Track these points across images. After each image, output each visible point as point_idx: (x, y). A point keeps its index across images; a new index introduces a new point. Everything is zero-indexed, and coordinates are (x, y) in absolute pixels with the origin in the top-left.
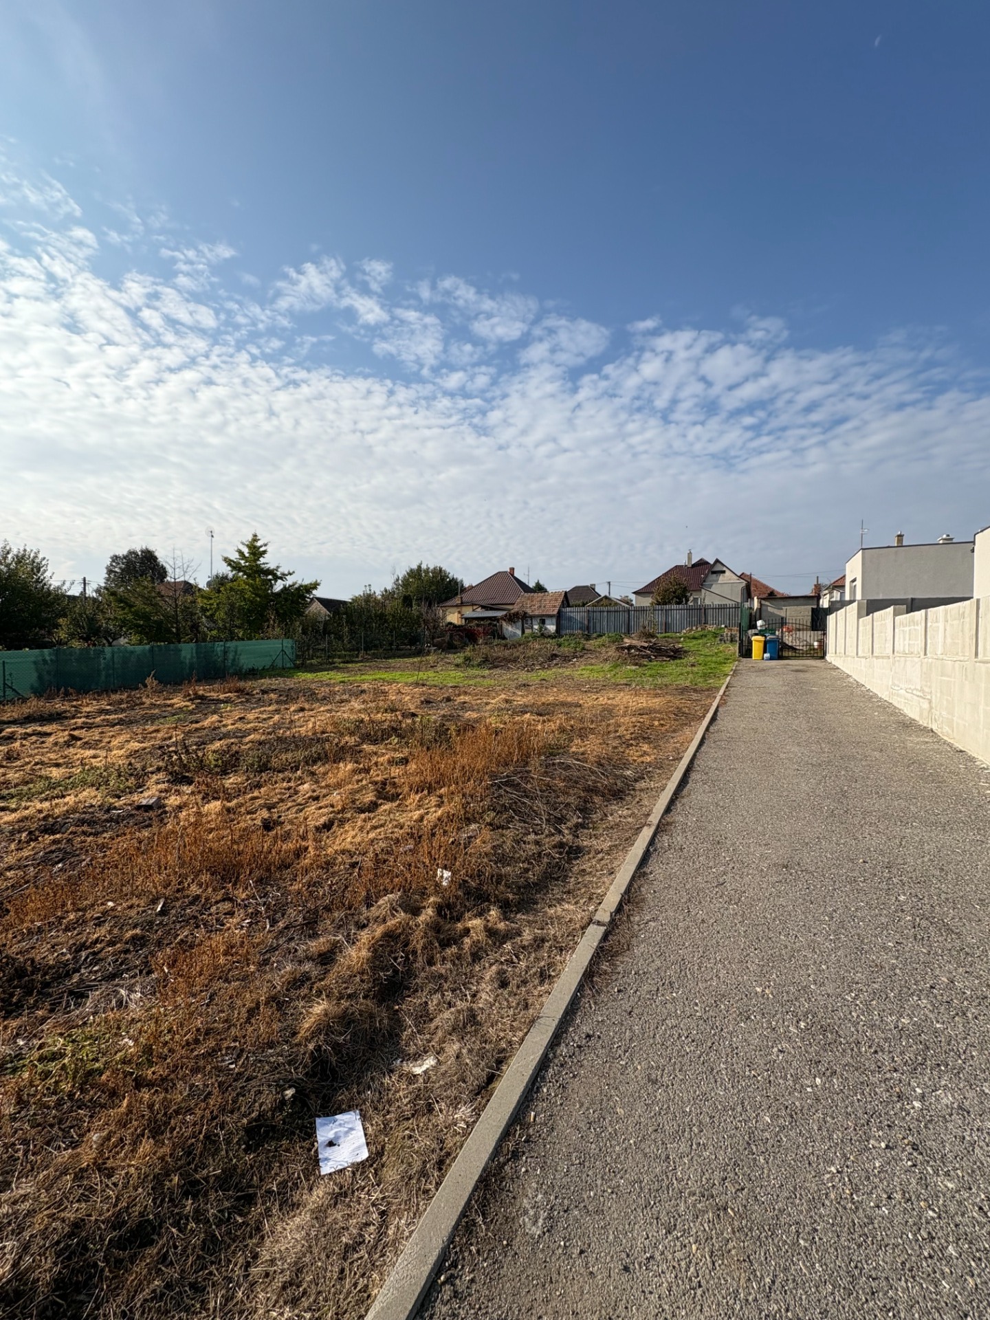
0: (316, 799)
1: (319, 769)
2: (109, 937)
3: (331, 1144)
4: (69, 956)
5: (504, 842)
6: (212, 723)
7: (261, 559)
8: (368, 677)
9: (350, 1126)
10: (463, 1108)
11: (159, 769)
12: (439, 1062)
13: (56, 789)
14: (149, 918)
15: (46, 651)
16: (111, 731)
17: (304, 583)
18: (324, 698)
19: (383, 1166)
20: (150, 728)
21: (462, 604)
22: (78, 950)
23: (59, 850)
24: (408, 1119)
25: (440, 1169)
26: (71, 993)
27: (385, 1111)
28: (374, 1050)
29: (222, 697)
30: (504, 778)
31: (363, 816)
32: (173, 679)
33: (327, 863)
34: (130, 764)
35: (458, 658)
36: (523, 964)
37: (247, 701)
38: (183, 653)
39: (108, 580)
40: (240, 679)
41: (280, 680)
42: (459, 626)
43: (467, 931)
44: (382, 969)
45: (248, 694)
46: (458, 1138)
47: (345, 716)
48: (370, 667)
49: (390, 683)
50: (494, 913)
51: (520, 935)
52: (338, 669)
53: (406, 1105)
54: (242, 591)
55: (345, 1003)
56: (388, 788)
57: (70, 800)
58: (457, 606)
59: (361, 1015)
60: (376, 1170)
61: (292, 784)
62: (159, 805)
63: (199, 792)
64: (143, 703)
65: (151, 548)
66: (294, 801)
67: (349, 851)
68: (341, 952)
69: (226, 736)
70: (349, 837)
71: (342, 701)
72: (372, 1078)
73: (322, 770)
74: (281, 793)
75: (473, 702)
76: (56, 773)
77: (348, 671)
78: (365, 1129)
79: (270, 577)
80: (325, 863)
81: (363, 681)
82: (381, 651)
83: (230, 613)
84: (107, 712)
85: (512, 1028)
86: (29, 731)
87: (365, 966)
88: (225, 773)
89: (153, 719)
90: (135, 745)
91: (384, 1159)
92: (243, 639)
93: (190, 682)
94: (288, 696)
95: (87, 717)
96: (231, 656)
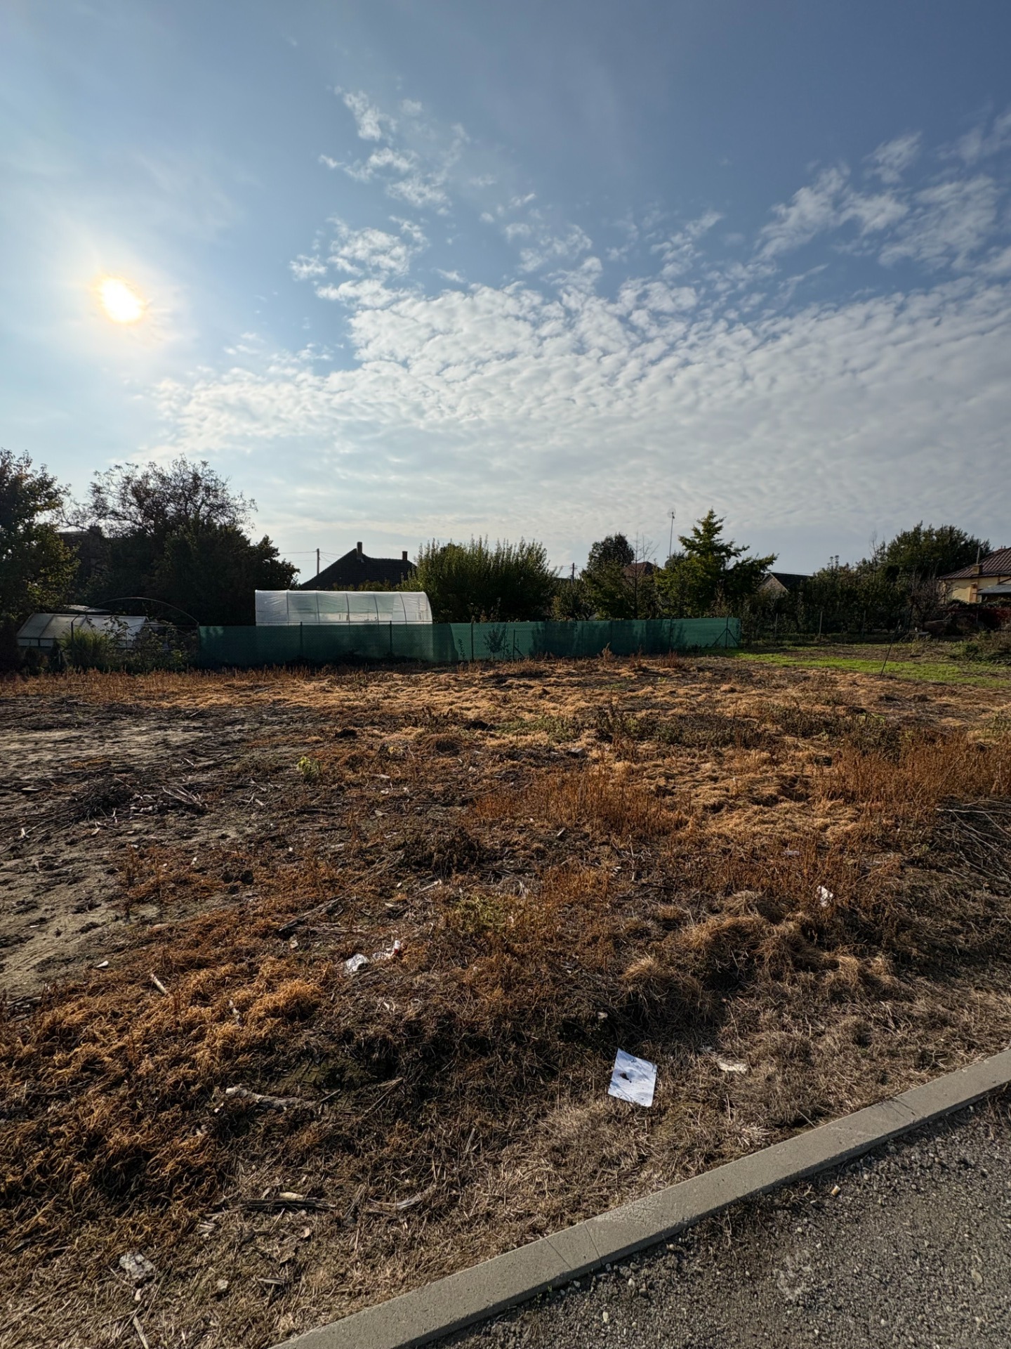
0: (715, 780)
1: (728, 751)
2: (523, 843)
3: (624, 1076)
4: (498, 847)
5: (931, 886)
6: (646, 693)
7: (716, 536)
8: (817, 664)
9: (646, 1073)
10: (755, 1128)
11: (591, 726)
12: (749, 1073)
13: (525, 728)
14: (551, 839)
15: (540, 623)
16: (569, 690)
17: (758, 559)
18: (760, 681)
19: (660, 1123)
20: (597, 691)
21: (982, 575)
22: (505, 845)
23: (514, 772)
24: (698, 1102)
25: (706, 1161)
26: (494, 872)
27: (680, 1082)
28: (689, 1026)
29: (661, 670)
30: (965, 808)
31: (756, 807)
32: (623, 652)
33: (701, 842)
34: (575, 718)
35: (958, 648)
36: (900, 1035)
37: (684, 677)
38: (635, 629)
39: (589, 564)
40: (679, 656)
41: (720, 659)
42: (971, 605)
43: (834, 965)
44: (720, 958)
45: (685, 670)
46: (737, 1149)
47: (776, 702)
48: (826, 652)
49: (845, 672)
50: (880, 961)
51: (911, 1001)
52: (785, 651)
53: (701, 1089)
54: (694, 570)
55: (672, 970)
56: (798, 786)
57: (529, 738)
58: (972, 578)
59: (684, 988)
60: (652, 1123)
61: (696, 760)
62: (583, 754)
63: (615, 751)
64: (598, 670)
65: (623, 534)
66: (693, 776)
67: (726, 837)
68: (685, 925)
69: (654, 706)
70: (731, 823)
71: (778, 686)
72: (678, 1047)
73: (731, 752)
74: (682, 767)
75: (962, 707)
76: (527, 717)
77: (796, 653)
78: (657, 1084)
79: (724, 554)
80: (700, 841)
81: (811, 667)
82: (845, 633)
83: (681, 592)
84: (572, 675)
85: (850, 1090)
86: (521, 683)
87: (702, 947)
88: (641, 738)
89: (601, 684)
90: (583, 704)
91: (663, 1118)
92: (690, 617)
93: (636, 655)
94: (723, 675)
95: (558, 677)
96: (676, 633)
